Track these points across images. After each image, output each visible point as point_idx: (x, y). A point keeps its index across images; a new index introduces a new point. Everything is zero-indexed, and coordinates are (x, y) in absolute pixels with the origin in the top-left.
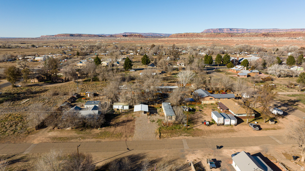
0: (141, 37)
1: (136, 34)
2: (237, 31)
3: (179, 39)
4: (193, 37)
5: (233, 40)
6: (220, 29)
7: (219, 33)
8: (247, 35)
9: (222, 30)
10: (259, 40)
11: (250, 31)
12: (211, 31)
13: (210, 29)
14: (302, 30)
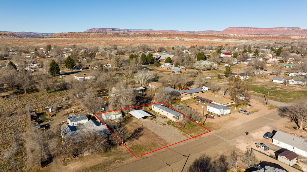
0: (13, 36)
1: (6, 33)
2: (119, 31)
3: (66, 39)
4: (79, 36)
5: (123, 40)
6: (102, 29)
7: (105, 33)
8: (132, 35)
9: (105, 30)
10: (146, 39)
11: (130, 31)
12: (94, 30)
13: (92, 29)
14: (171, 32)
